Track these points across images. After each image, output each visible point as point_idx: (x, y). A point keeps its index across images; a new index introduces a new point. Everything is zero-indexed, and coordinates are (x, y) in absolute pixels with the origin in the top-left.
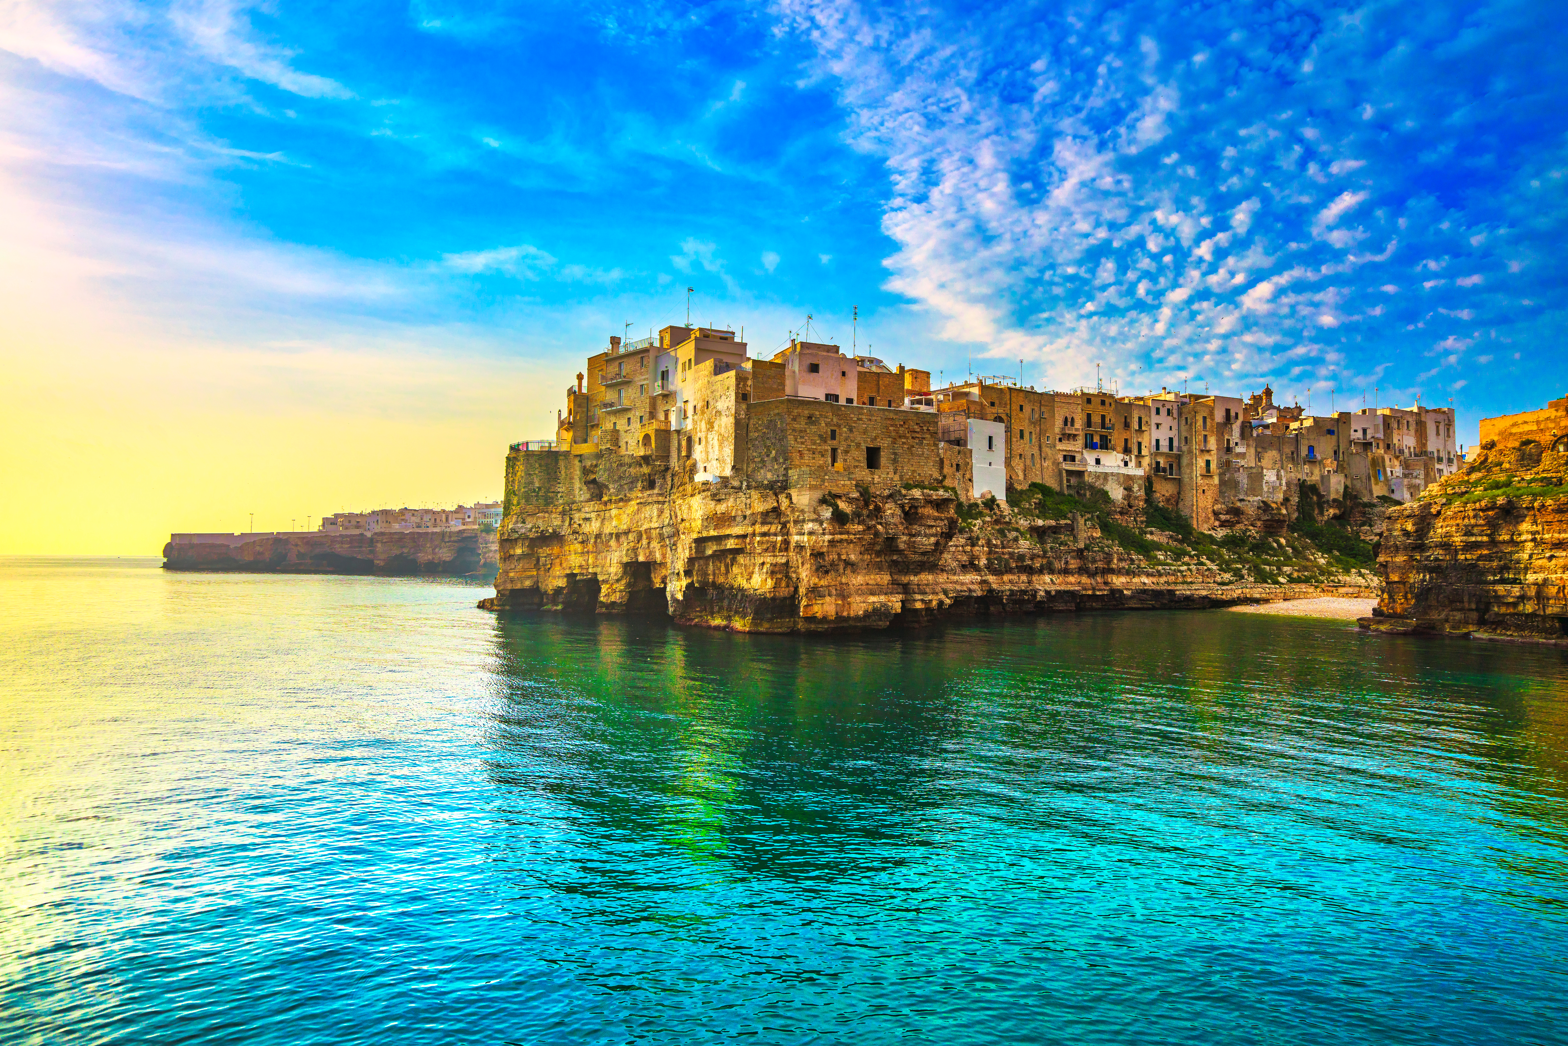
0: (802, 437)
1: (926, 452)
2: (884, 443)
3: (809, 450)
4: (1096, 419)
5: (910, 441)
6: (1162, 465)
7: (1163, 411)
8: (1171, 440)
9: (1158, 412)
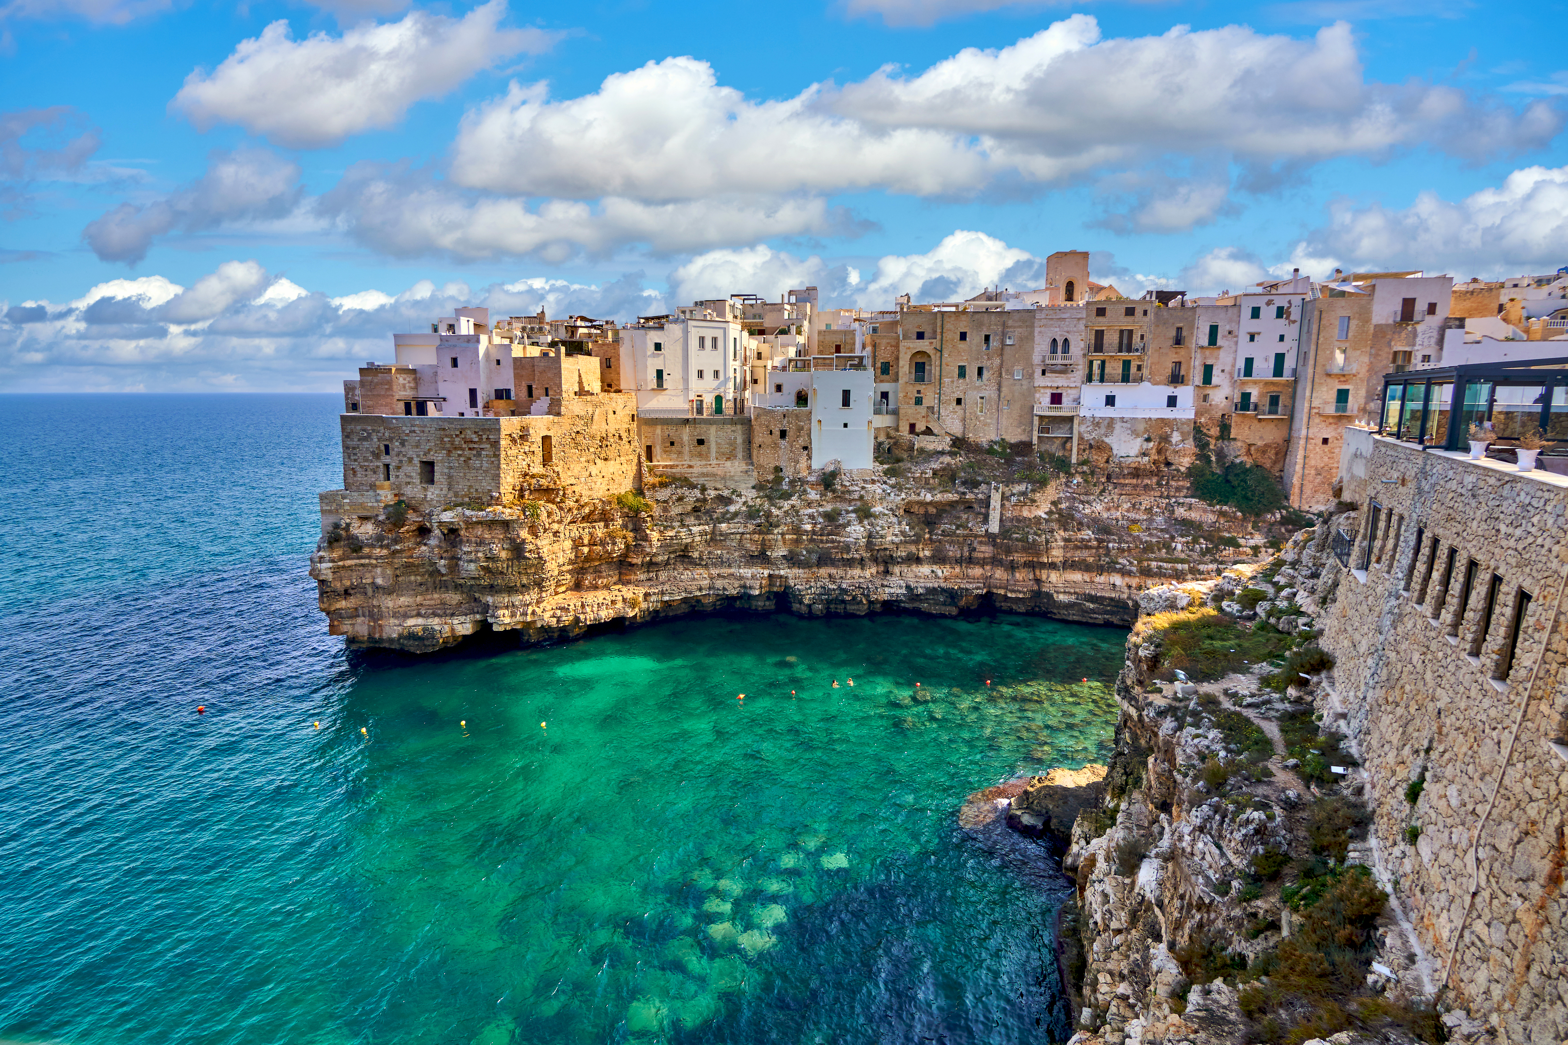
0: (355, 454)
1: (485, 465)
2: (437, 457)
3: (361, 467)
4: (1111, 339)
5: (467, 452)
6: (1253, 399)
7: (1268, 313)
8: (1280, 359)
9: (1256, 313)
